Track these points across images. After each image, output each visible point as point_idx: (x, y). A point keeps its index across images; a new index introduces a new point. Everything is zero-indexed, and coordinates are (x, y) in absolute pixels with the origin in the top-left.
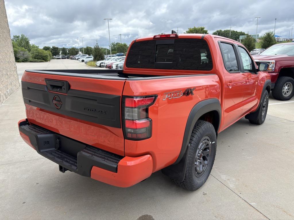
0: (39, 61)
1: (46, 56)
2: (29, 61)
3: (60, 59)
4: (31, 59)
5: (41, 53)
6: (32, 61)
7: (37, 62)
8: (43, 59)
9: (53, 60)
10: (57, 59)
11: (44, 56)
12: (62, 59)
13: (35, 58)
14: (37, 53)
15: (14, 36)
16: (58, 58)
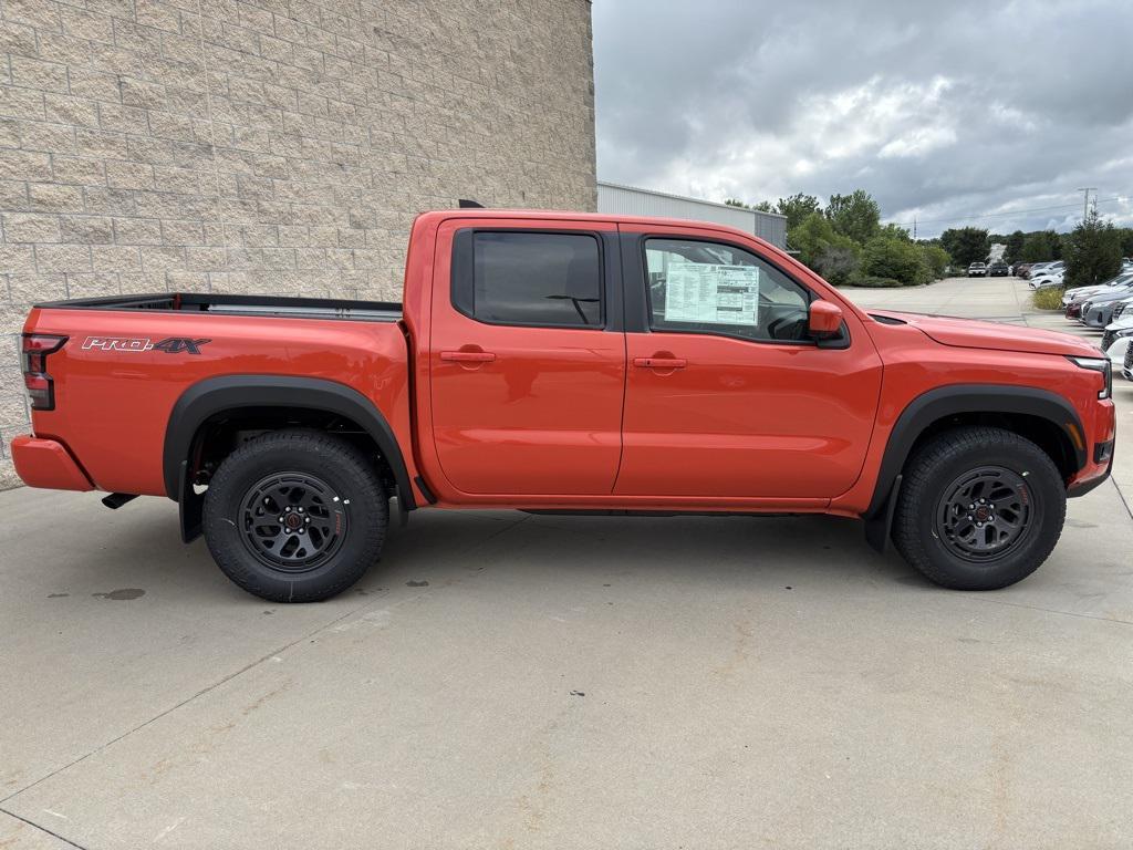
0: (879, 284)
1: (912, 264)
2: (848, 281)
3: (984, 276)
4: (853, 276)
5: (895, 256)
6: (858, 281)
7: (875, 287)
8: (899, 277)
9: (954, 279)
10: (971, 276)
11: (905, 267)
12: (992, 275)
13: (872, 274)
14: (881, 253)
15: (833, 200)
16: (977, 271)
